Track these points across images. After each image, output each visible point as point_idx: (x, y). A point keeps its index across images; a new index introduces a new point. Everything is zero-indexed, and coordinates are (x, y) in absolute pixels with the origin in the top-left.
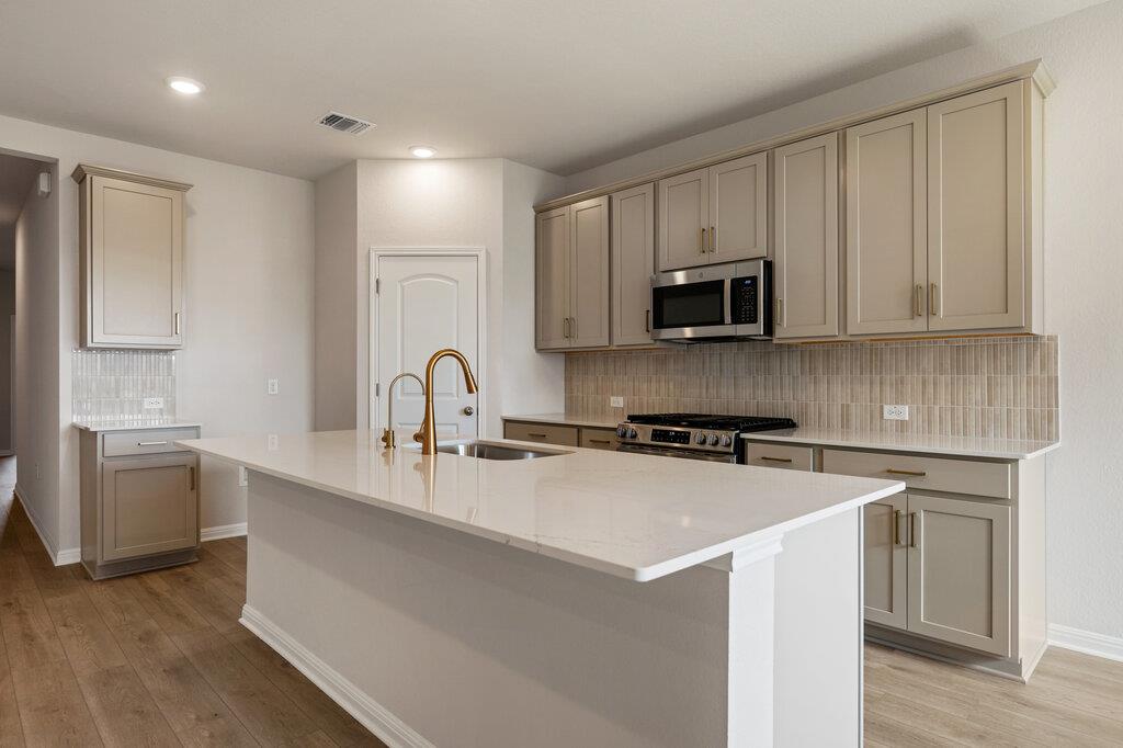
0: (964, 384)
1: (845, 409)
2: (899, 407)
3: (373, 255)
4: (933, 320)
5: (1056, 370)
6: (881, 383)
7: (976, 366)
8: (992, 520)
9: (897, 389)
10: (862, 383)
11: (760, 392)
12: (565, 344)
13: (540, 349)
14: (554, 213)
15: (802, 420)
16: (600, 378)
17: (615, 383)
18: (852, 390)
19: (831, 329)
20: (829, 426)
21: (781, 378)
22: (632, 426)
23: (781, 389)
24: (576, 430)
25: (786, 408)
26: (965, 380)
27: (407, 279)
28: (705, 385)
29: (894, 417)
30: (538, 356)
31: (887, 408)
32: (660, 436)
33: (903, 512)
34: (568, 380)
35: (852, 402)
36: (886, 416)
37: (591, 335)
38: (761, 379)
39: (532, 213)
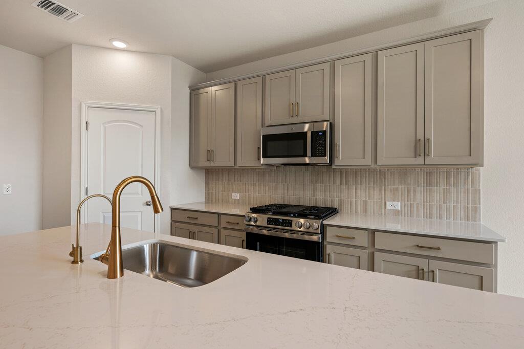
0: (430, 192)
1: (365, 204)
2: (395, 203)
3: (83, 106)
4: (427, 159)
5: (479, 186)
6: (385, 190)
7: (437, 183)
8: (482, 277)
9: (394, 194)
10: (374, 190)
11: (318, 193)
12: (208, 164)
13: (192, 167)
14: (202, 91)
15: (341, 208)
16: (226, 183)
17: (234, 187)
18: (369, 194)
19: (368, 161)
20: (356, 212)
21: (329, 186)
22: (254, 215)
23: (329, 192)
24: (217, 215)
25: (332, 202)
26: (430, 189)
27: (108, 122)
28: (286, 188)
29: (392, 208)
30: (190, 171)
31: (388, 203)
32: (273, 221)
33: (426, 270)
34: (207, 183)
35: (369, 199)
36: (388, 207)
37: (223, 160)
38: (318, 185)
39: (188, 91)
